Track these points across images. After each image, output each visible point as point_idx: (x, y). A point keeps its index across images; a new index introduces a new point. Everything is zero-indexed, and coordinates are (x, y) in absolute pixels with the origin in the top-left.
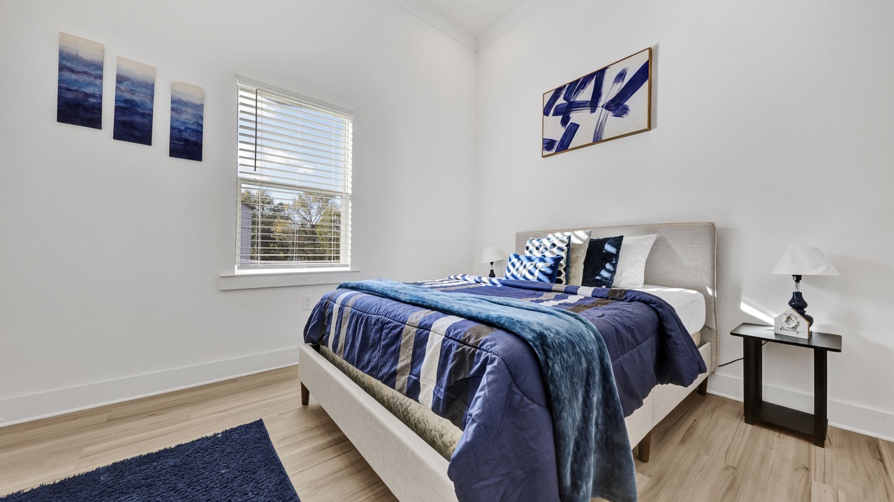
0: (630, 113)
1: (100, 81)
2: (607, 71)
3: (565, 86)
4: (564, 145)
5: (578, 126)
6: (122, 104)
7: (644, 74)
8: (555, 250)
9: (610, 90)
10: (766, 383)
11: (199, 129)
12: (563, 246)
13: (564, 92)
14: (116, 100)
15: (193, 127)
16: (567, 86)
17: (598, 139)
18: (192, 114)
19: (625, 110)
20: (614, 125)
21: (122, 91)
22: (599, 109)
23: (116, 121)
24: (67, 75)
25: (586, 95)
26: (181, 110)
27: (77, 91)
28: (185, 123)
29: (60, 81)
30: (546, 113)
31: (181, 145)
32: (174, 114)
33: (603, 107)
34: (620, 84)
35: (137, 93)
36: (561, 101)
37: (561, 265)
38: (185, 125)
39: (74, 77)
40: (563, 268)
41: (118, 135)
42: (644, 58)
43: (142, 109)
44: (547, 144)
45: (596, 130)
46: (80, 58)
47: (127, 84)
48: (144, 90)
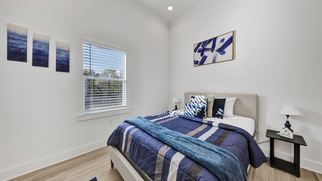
0: (226, 53)
1: (26, 43)
2: (217, 38)
3: (202, 42)
4: (202, 63)
5: (207, 57)
6: (35, 52)
7: (231, 40)
8: (202, 103)
9: (219, 45)
10: (275, 151)
11: (68, 60)
12: (205, 102)
13: (202, 44)
14: (33, 50)
15: (65, 59)
16: (203, 42)
17: (214, 62)
18: (65, 54)
19: (224, 53)
20: (220, 57)
21: (36, 47)
22: (214, 51)
23: (33, 58)
24: (11, 41)
25: (210, 46)
26: (60, 53)
27: (16, 47)
28: (62, 58)
29: (8, 43)
30: (195, 51)
31: (60, 67)
32: (58, 55)
33: (216, 51)
34: (222, 43)
35: (42, 47)
36: (200, 47)
37: (205, 109)
38: (62, 59)
39: (14, 41)
40: (205, 110)
41: (34, 64)
42: (231, 35)
43: (44, 53)
44: (196, 62)
45: (213, 59)
46: (17, 34)
47: (37, 44)
48: (45, 46)
